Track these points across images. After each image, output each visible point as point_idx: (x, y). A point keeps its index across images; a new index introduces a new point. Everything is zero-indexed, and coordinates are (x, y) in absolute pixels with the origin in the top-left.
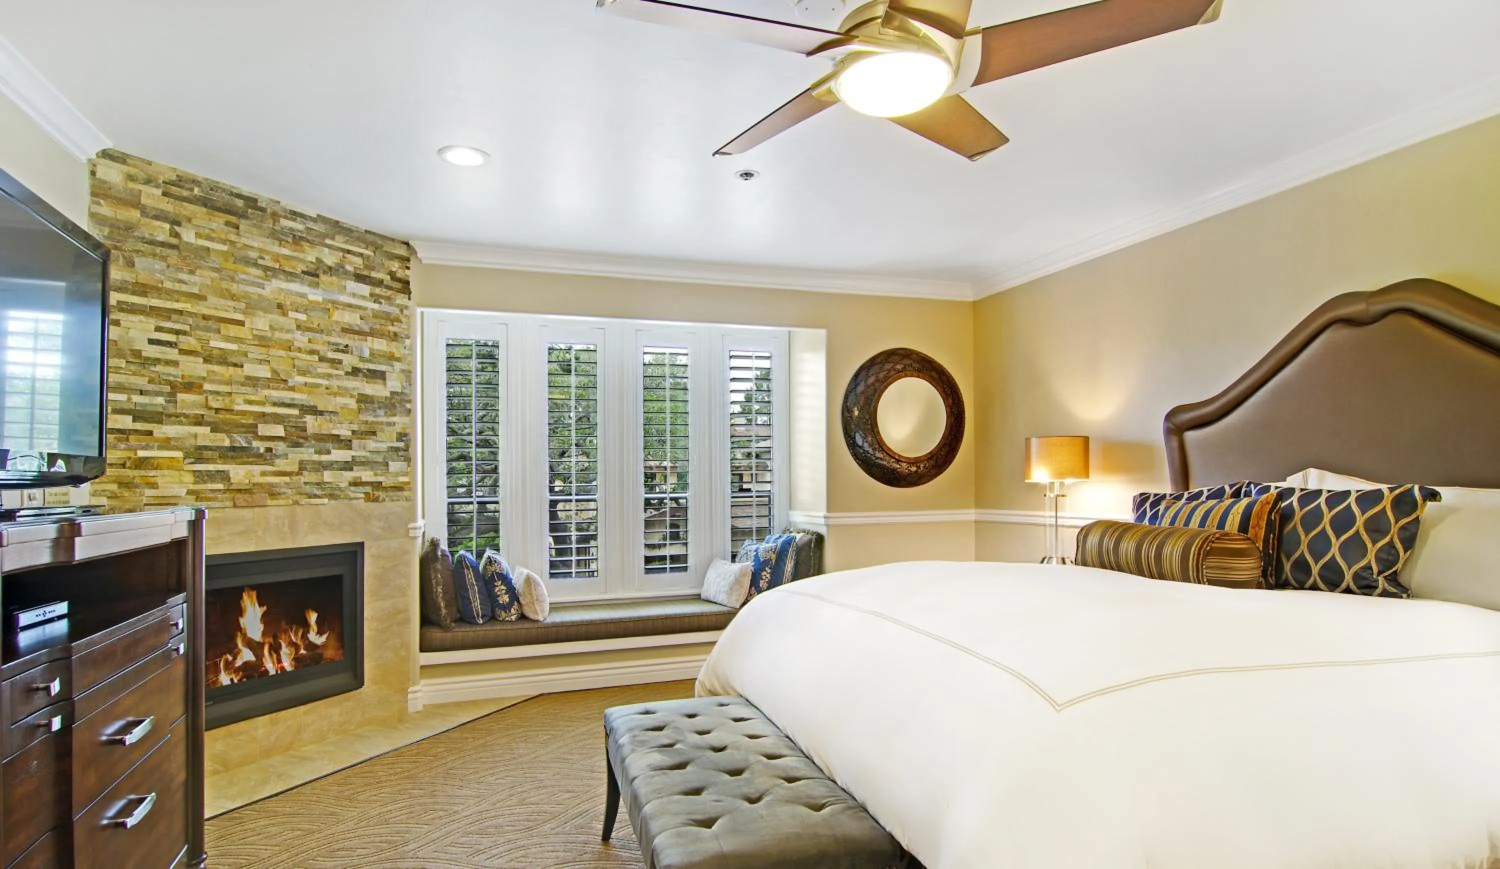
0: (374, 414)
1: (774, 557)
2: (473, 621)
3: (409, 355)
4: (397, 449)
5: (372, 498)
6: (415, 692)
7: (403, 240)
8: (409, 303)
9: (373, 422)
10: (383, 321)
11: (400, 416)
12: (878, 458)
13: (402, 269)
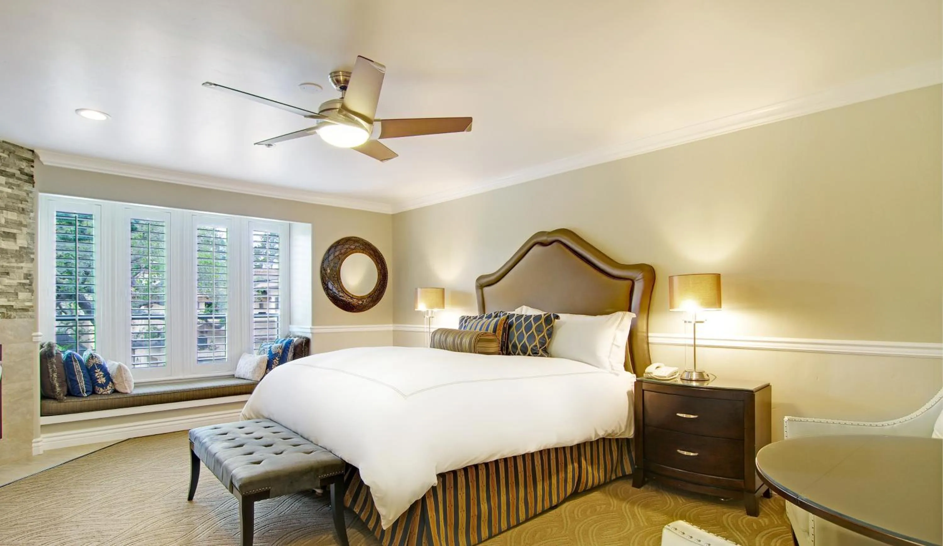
0: (8, 261)
1: (281, 351)
2: (79, 395)
3: (33, 223)
4: (24, 284)
5: (6, 317)
6: (38, 442)
7: (30, 148)
8: (34, 190)
9: (7, 266)
10: (14, 201)
11: (27, 263)
12: (340, 296)
13: (29, 167)
